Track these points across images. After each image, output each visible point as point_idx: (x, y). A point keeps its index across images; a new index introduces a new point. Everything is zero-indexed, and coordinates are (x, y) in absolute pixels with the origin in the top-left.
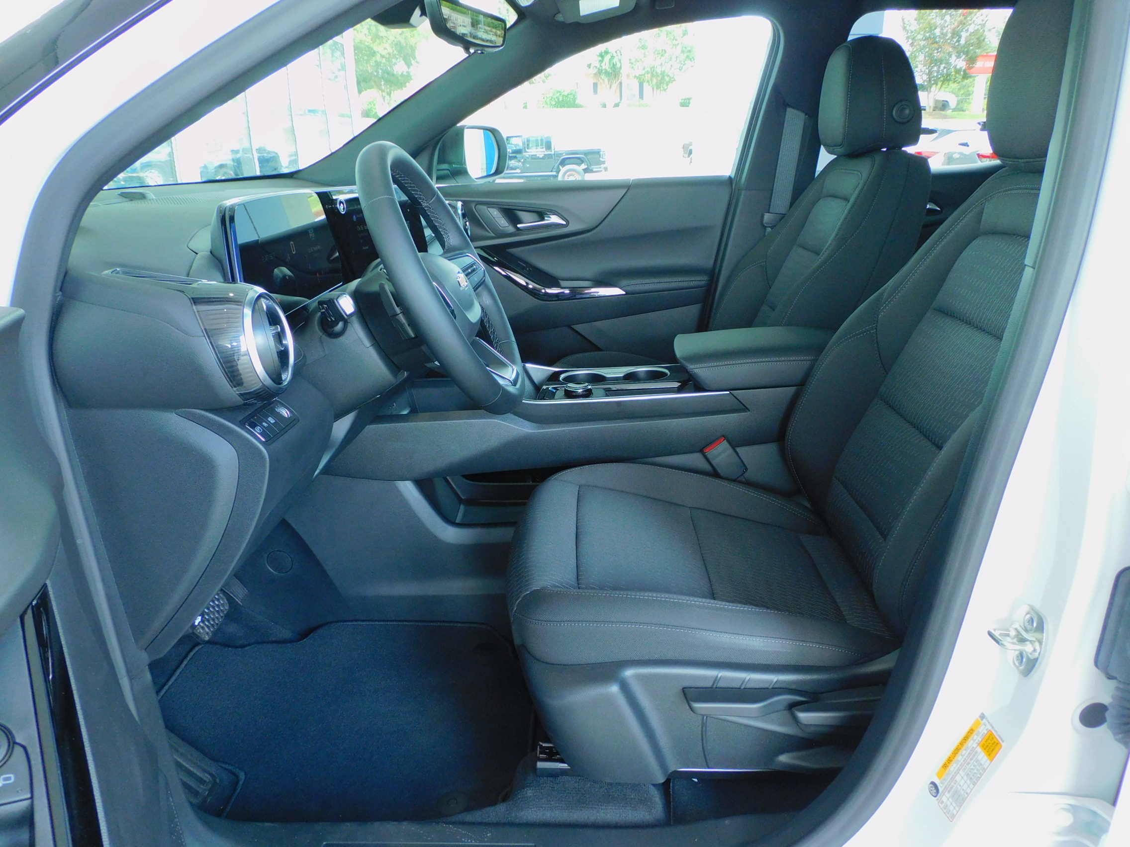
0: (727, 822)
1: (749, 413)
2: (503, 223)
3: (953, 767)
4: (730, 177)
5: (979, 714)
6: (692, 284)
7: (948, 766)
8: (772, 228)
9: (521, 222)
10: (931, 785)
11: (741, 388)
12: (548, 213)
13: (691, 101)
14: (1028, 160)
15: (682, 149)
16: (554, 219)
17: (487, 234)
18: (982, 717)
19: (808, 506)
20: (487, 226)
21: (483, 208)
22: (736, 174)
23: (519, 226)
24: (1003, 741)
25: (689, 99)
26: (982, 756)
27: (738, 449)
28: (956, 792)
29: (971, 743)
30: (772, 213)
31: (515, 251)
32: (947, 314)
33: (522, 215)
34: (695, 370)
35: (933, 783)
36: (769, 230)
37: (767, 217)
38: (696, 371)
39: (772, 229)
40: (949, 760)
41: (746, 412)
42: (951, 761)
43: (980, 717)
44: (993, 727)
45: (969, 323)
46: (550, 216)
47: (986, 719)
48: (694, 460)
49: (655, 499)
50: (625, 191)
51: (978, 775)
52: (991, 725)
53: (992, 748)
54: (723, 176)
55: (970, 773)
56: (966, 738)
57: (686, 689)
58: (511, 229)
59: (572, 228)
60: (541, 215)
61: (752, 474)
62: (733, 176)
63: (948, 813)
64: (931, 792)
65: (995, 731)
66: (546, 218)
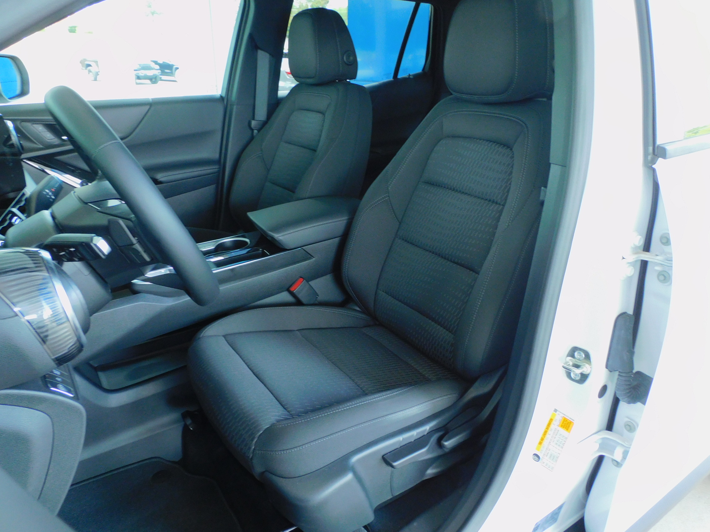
0: (415, 524)
1: (314, 259)
2: (49, 137)
3: (545, 442)
4: (221, 97)
5: (554, 410)
6: (209, 171)
7: (542, 443)
8: (258, 130)
10: (534, 456)
11: (307, 244)
13: (76, 28)
14: (481, 96)
15: (81, 64)
17: (35, 146)
18: (556, 411)
19: (358, 309)
20: (35, 140)
21: (28, 125)
23: (63, 138)
24: (574, 420)
25: (75, 27)
26: (562, 431)
27: (310, 283)
28: (551, 455)
29: (552, 426)
30: (256, 120)
32: (433, 184)
34: (279, 238)
35: (535, 455)
36: (256, 131)
37: (254, 123)
38: (281, 238)
40: (542, 439)
41: (312, 259)
42: (543, 439)
43: (554, 411)
44: (564, 415)
45: (454, 190)
47: (559, 411)
48: (284, 296)
49: (277, 331)
50: (148, 107)
51: (563, 442)
52: (563, 414)
53: (567, 426)
55: (557, 443)
56: (549, 425)
57: (385, 456)
58: (57, 141)
61: (322, 297)
62: (224, 95)
63: (549, 468)
64: (535, 460)
65: (567, 416)
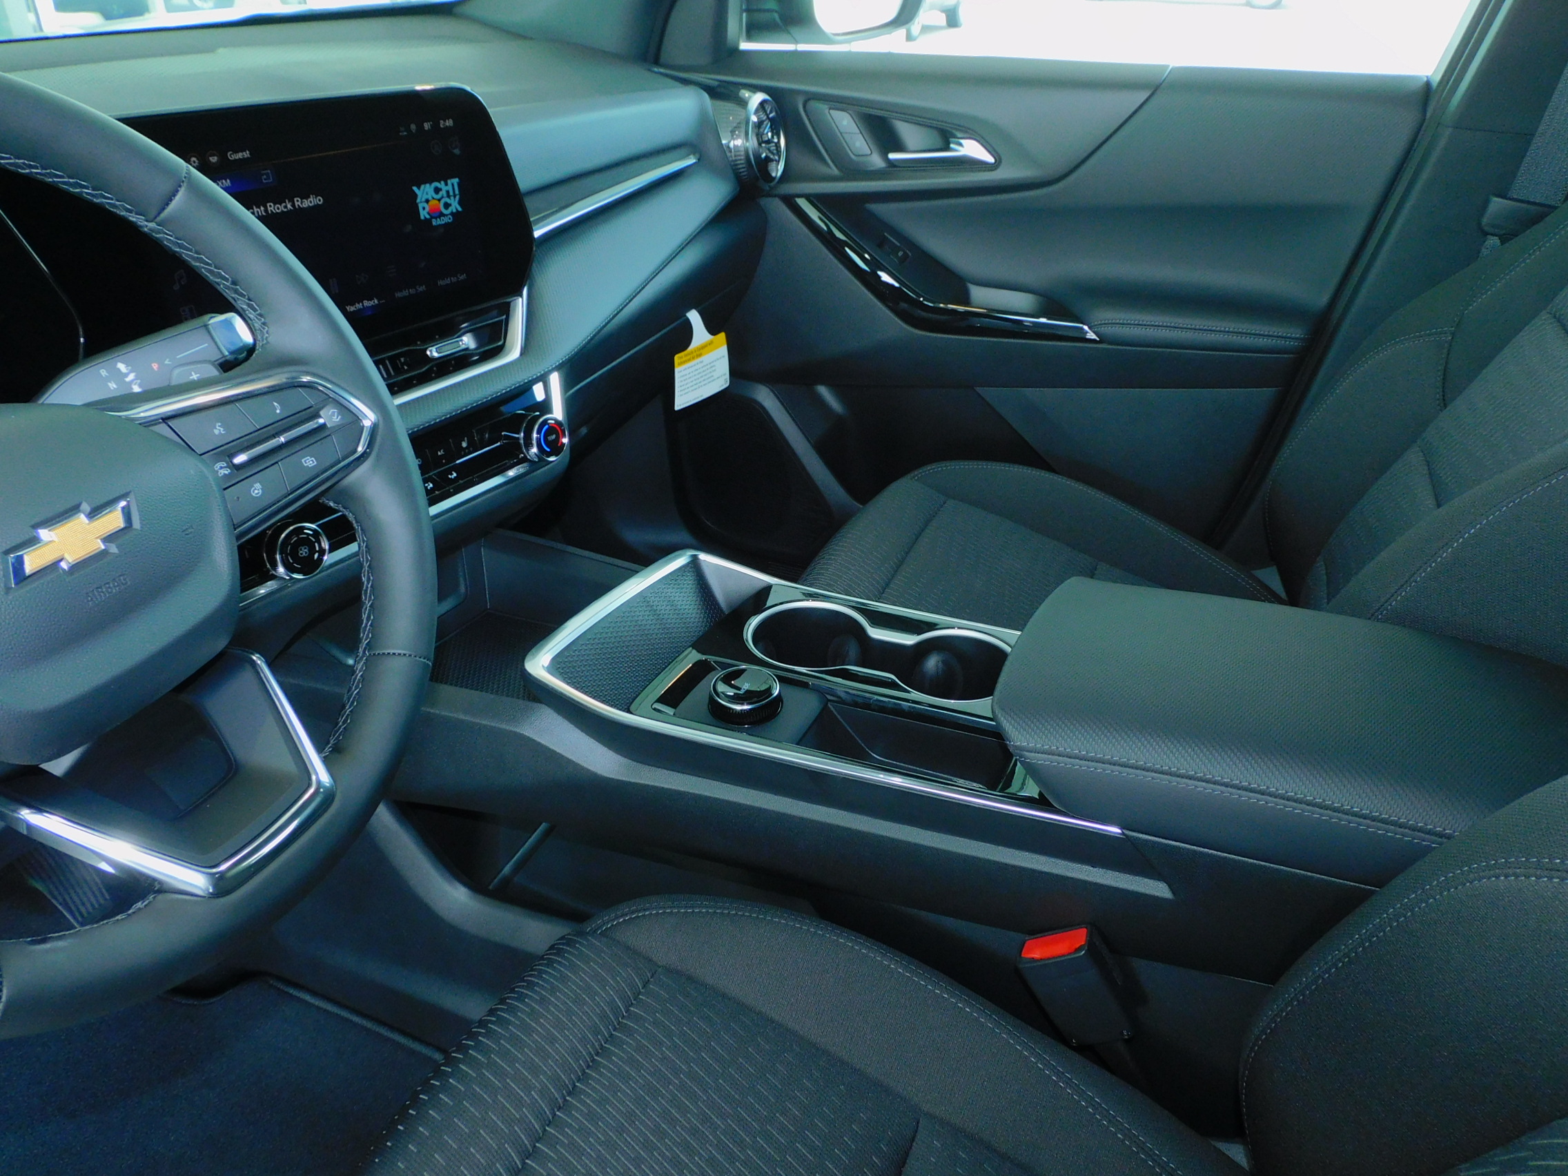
2: (858, 143)
4: (1428, 85)
8: (1504, 239)
9: (900, 148)
12: (959, 135)
16: (971, 149)
17: (823, 169)
20: (826, 150)
21: (822, 107)
22: (1443, 77)
23: (892, 156)
30: (1511, 200)
31: (878, 208)
33: (906, 131)
36: (1493, 241)
37: (1497, 204)
39: (1503, 243)
46: (962, 141)
50: (1143, 96)
54: (1409, 77)
58: (877, 161)
59: (1005, 174)
60: (946, 138)
62: (1435, 81)
66: (952, 146)
